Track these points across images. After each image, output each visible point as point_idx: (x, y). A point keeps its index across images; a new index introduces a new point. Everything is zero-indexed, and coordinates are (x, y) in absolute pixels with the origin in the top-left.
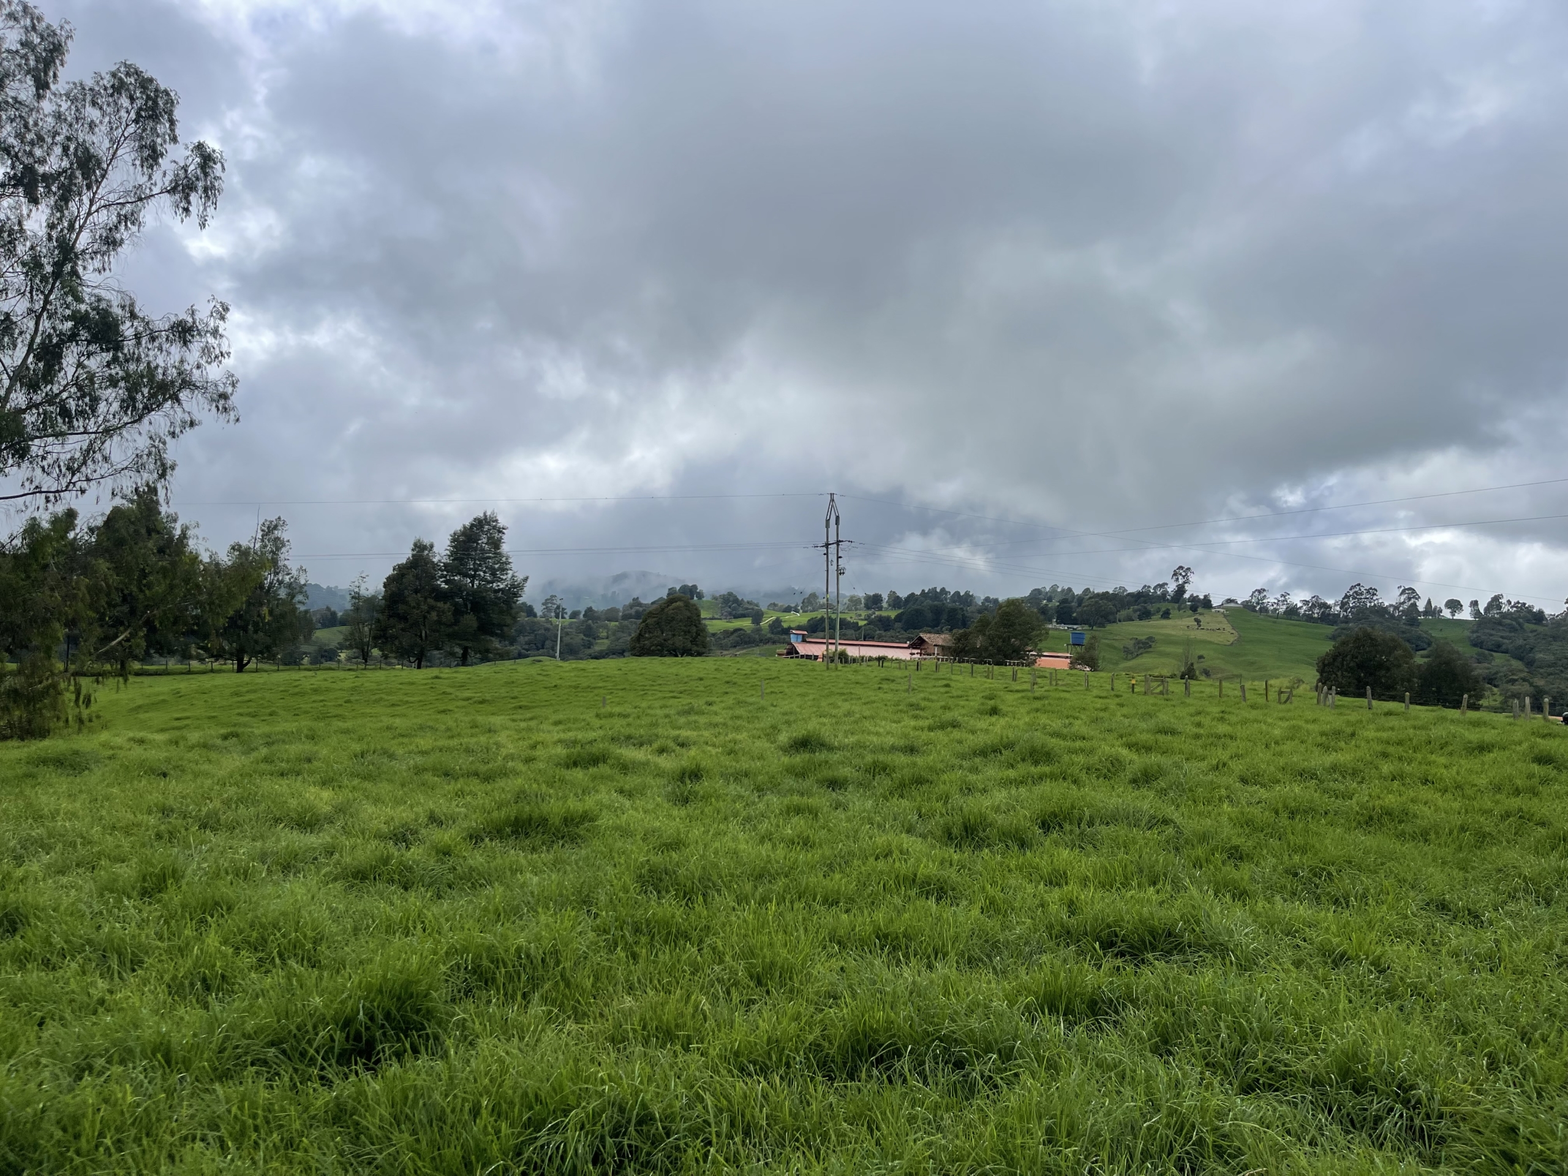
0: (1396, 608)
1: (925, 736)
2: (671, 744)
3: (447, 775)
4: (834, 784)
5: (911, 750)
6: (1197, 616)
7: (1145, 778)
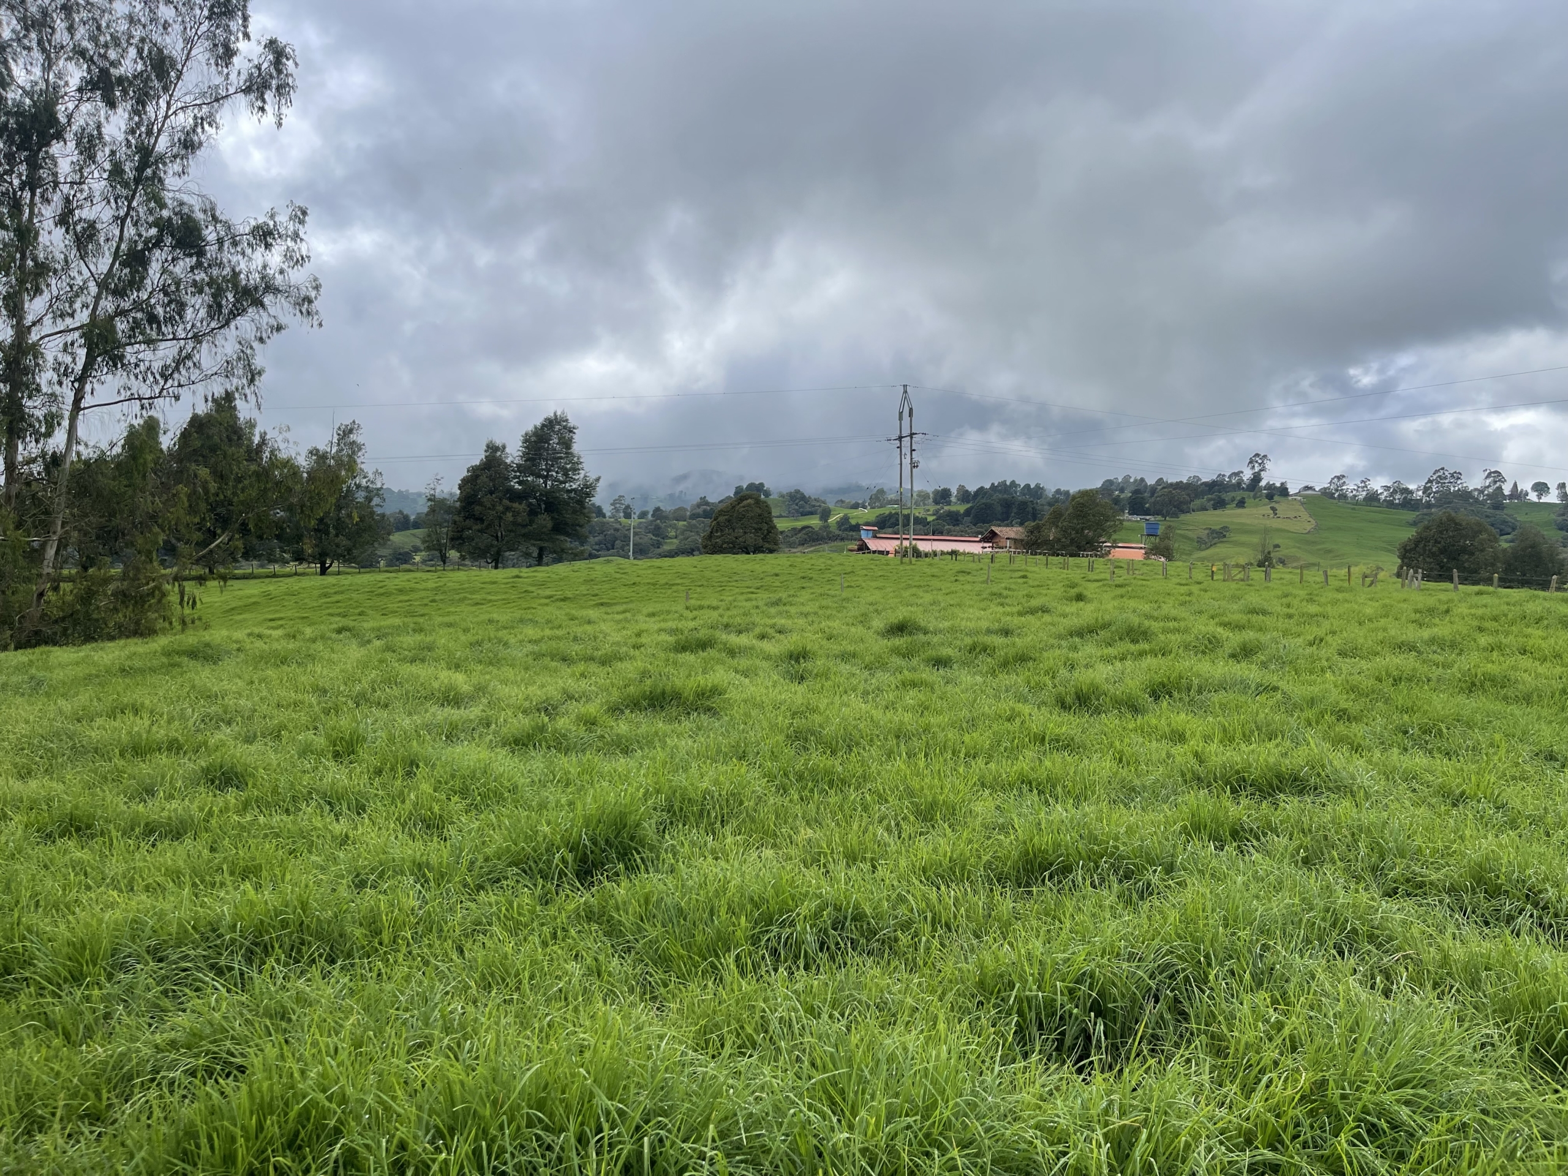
0: (1481, 492)
1: (1017, 621)
2: (771, 631)
3: (564, 660)
4: (940, 662)
5: (1006, 632)
6: (1273, 505)
7: (1245, 653)
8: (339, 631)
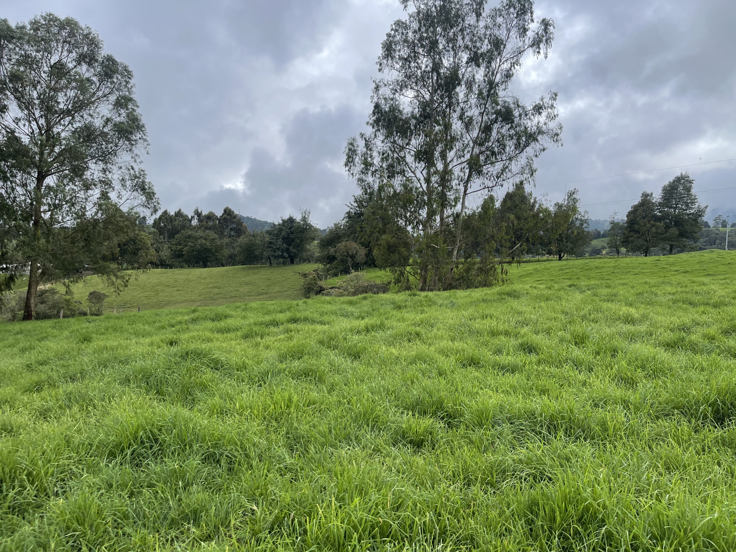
8: (570, 286)
